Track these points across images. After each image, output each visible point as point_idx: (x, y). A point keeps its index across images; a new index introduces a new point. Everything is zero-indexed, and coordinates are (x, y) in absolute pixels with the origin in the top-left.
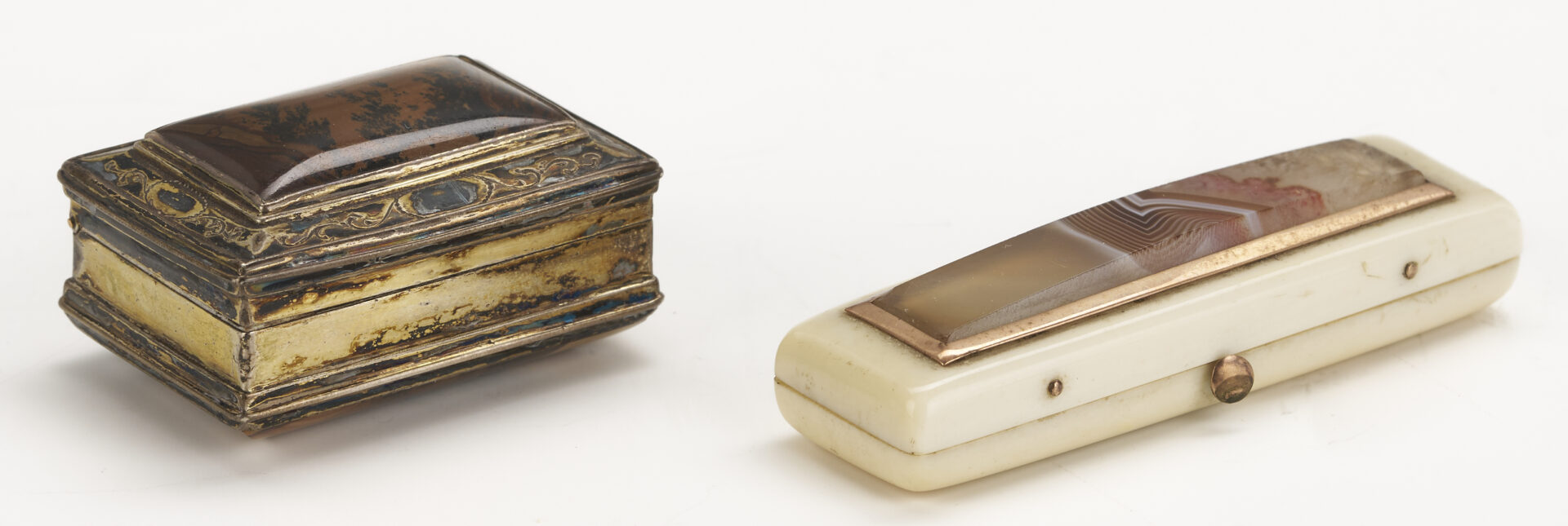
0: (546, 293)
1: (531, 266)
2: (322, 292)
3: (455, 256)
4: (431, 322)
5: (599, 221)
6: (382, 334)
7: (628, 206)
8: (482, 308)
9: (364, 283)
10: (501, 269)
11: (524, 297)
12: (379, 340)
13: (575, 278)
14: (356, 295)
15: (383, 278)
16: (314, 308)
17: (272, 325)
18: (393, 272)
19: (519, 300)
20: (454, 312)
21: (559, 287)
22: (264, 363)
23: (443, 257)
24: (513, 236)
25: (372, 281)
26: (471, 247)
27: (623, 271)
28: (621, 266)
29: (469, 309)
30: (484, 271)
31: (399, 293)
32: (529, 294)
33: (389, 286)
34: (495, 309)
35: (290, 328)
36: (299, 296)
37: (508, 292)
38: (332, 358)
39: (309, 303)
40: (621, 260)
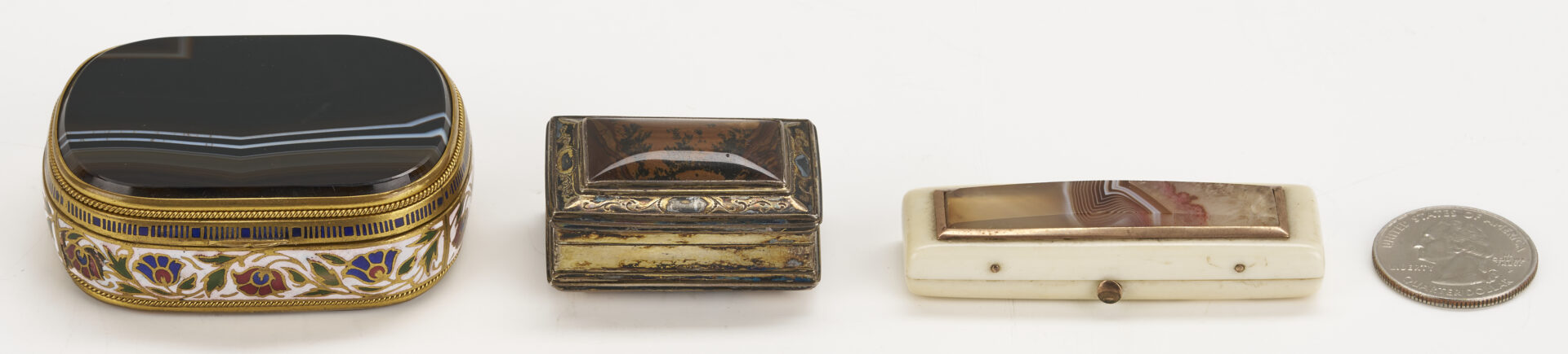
0: (743, 264)
1: (734, 250)
2: (601, 235)
3: (685, 236)
4: (670, 263)
5: (778, 238)
6: (639, 262)
7: (797, 234)
8: (701, 263)
9: (627, 237)
10: (714, 247)
11: (729, 263)
12: (636, 265)
13: (761, 262)
14: (622, 241)
15: (639, 237)
16: (596, 242)
17: (571, 244)
18: (645, 235)
19: (726, 264)
20: (685, 261)
21: (752, 264)
22: (565, 260)
23: (677, 235)
24: (721, 234)
25: (632, 236)
26: (695, 234)
27: (794, 264)
28: (792, 262)
29: (694, 262)
30: (703, 246)
31: (649, 246)
32: (733, 263)
33: (640, 241)
34: (711, 265)
35: (581, 248)
36: (588, 234)
37: (719, 259)
38: (607, 266)
39: (593, 238)
40: (792, 259)
